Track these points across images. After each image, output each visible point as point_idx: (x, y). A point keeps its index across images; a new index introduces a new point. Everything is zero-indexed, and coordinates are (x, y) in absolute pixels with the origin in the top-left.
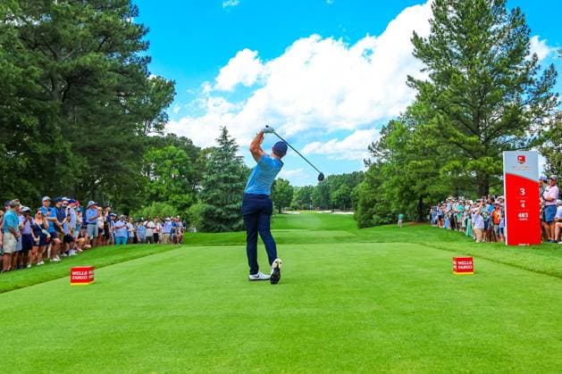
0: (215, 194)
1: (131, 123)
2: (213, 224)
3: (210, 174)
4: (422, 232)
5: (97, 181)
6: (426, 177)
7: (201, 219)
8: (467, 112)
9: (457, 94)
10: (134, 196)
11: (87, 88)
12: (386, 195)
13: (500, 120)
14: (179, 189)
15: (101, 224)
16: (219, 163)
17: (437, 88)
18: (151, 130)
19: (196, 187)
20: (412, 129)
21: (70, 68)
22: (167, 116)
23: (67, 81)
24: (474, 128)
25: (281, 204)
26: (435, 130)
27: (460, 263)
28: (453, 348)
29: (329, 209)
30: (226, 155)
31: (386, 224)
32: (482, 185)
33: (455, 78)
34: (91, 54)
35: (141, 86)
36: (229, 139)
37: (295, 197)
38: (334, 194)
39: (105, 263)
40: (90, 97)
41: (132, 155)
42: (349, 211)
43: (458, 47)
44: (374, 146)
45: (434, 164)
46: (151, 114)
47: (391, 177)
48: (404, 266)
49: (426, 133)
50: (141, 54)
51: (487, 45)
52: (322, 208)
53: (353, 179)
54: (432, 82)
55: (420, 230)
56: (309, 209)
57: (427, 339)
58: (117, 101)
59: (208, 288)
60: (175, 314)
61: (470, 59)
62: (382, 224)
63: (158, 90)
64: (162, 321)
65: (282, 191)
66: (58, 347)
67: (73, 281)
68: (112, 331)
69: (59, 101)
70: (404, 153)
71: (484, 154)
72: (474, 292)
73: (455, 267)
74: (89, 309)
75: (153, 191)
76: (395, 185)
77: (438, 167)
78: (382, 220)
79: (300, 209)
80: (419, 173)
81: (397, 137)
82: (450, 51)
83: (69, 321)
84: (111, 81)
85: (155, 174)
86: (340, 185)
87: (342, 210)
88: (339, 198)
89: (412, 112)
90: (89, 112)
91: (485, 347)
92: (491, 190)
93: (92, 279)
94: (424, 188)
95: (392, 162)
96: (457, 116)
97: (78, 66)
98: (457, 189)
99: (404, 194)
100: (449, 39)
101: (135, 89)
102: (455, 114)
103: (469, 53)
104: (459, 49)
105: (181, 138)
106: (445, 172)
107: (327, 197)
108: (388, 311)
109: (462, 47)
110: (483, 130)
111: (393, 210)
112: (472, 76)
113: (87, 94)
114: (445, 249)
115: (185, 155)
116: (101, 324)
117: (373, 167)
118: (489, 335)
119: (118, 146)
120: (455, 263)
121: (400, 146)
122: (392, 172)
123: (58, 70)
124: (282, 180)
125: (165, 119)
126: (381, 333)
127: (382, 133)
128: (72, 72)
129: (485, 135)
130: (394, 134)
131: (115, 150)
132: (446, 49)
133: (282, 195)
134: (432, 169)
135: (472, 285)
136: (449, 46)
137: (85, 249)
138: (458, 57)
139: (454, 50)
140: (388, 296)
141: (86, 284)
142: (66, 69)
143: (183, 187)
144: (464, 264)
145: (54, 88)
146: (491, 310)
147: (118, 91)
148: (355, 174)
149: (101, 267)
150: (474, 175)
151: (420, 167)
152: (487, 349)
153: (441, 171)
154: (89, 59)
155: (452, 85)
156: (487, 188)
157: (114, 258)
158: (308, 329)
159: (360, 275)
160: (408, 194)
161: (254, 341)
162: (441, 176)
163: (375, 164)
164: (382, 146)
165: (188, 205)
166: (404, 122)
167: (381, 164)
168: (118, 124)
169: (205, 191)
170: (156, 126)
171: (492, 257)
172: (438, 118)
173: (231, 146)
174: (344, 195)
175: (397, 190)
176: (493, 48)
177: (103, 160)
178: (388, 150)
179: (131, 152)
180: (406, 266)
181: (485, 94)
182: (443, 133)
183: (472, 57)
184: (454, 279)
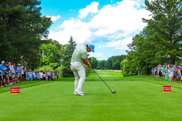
0: (67, 62)
1: (35, 34)
2: (66, 74)
3: (65, 55)
4: (149, 78)
5: (22, 57)
6: (150, 57)
7: (62, 72)
8: (167, 31)
9: (163, 24)
10: (36, 63)
11: (17, 20)
12: (134, 64)
13: (180, 34)
14: (53, 61)
15: (23, 73)
16: (69, 51)
17: (155, 22)
18: (43, 37)
19: (60, 60)
20: (145, 38)
21: (10, 11)
22: (48, 32)
23: (9, 17)
24: (170, 38)
25: (93, 67)
26: (154, 38)
27: (165, 88)
28: (165, 119)
29: (112, 69)
30: (72, 47)
31: (134, 75)
32: (172, 60)
33: (162, 18)
34: (18, 6)
35: (38, 19)
36: (73, 41)
37: (98, 65)
38: (114, 64)
39: (24, 87)
40: (18, 23)
41: (35, 47)
42: (120, 70)
43: (164, 5)
44: (130, 45)
45: (154, 52)
46: (42, 31)
47: (136, 57)
48: (143, 89)
49: (151, 39)
50: (38, 6)
51: (176, 4)
52: (109, 69)
53: (122, 58)
54: (153, 19)
55: (148, 77)
56: (104, 69)
57: (154, 115)
58: (29, 25)
59: (65, 96)
60: (52, 105)
61: (169, 10)
62: (133, 75)
63: (45, 21)
64: (46, 107)
65: (93, 62)
66: (5, 116)
67: (11, 93)
68: (27, 110)
69: (6, 25)
70: (142, 47)
71: (173, 48)
72: (172, 99)
73: (163, 89)
74: (18, 103)
75: (43, 61)
76: (138, 60)
77: (155, 53)
78: (132, 74)
79: (100, 69)
80: (147, 55)
81: (139, 41)
82: (161, 7)
83: (10, 106)
84: (26, 17)
85: (44, 55)
86: (116, 60)
87: (117, 70)
88: (116, 65)
89: (145, 31)
90: (18, 30)
91: (179, 118)
92: (176, 63)
93: (19, 92)
94: (149, 61)
95: (137, 51)
96: (163, 33)
97: (13, 11)
98: (162, 62)
99: (142, 63)
100: (160, 2)
101: (35, 20)
102: (162, 32)
103: (168, 8)
104: (164, 6)
105: (54, 41)
106: (158, 55)
107: (111, 65)
108: (137, 105)
109: (165, 5)
110: (173, 39)
111: (137, 70)
112: (169, 17)
113: (17, 22)
114: (158, 84)
115: (56, 47)
116: (22, 108)
117: (129, 53)
118: (179, 114)
119: (30, 43)
120: (163, 88)
121: (140, 44)
122: (137, 55)
123: (5, 12)
124: (94, 58)
125: (48, 33)
126: (135, 112)
127: (133, 39)
128: (11, 13)
129: (174, 40)
130: (138, 40)
131: (28, 45)
132: (159, 6)
133: (93, 63)
134: (153, 54)
135: (171, 96)
136: (160, 5)
137: (17, 82)
138: (164, 9)
139: (162, 6)
140: (137, 100)
141: (17, 94)
142: (8, 12)
143: (55, 60)
144: (167, 88)
145: (4, 20)
146: (179, 105)
147: (29, 21)
148: (122, 56)
149: (23, 88)
150: (169, 56)
151: (148, 53)
152: (179, 119)
153: (156, 55)
154: (17, 8)
155: (161, 20)
156: (174, 61)
157: (28, 85)
158: (105, 111)
159: (125, 92)
160: (143, 64)
161: (84, 115)
162: (156, 57)
163: (130, 52)
164: (133, 45)
165: (57, 67)
166: (142, 35)
167: (132, 52)
168: (29, 34)
169: (64, 61)
170: (44, 36)
171: (178, 86)
172: (155, 34)
173: (74, 44)
174: (118, 64)
175: (139, 62)
176: (178, 5)
177: (24, 48)
178: (135, 46)
179: (34, 45)
180: (144, 89)
181: (175, 24)
182: (157, 40)
183: (169, 9)
184: (163, 94)
